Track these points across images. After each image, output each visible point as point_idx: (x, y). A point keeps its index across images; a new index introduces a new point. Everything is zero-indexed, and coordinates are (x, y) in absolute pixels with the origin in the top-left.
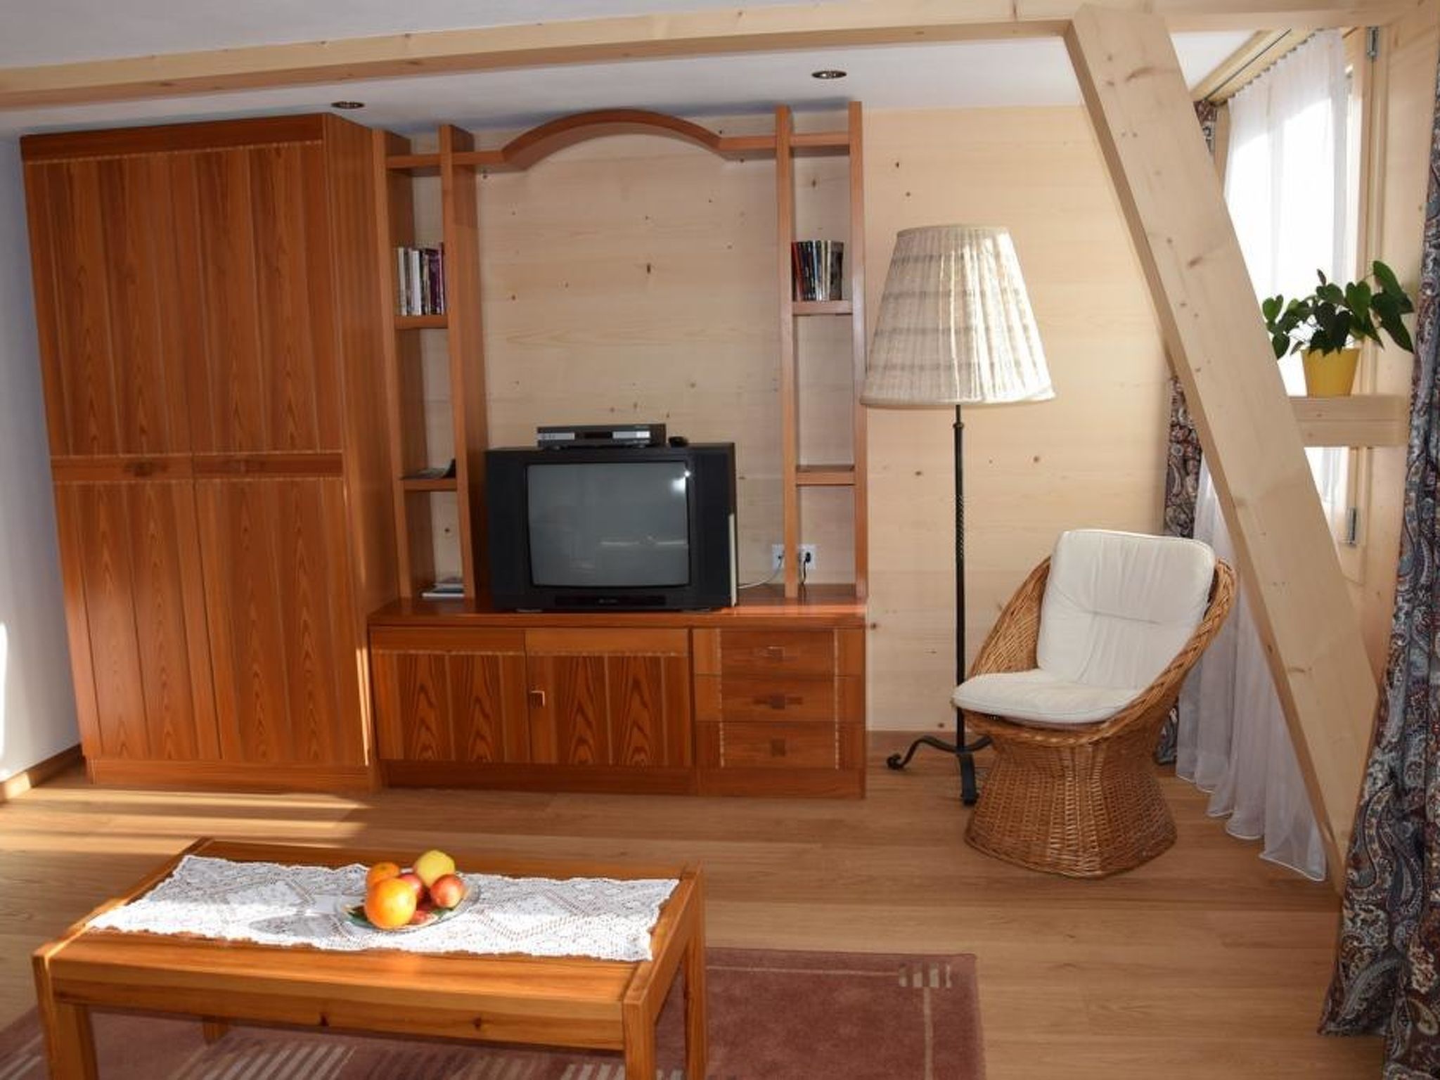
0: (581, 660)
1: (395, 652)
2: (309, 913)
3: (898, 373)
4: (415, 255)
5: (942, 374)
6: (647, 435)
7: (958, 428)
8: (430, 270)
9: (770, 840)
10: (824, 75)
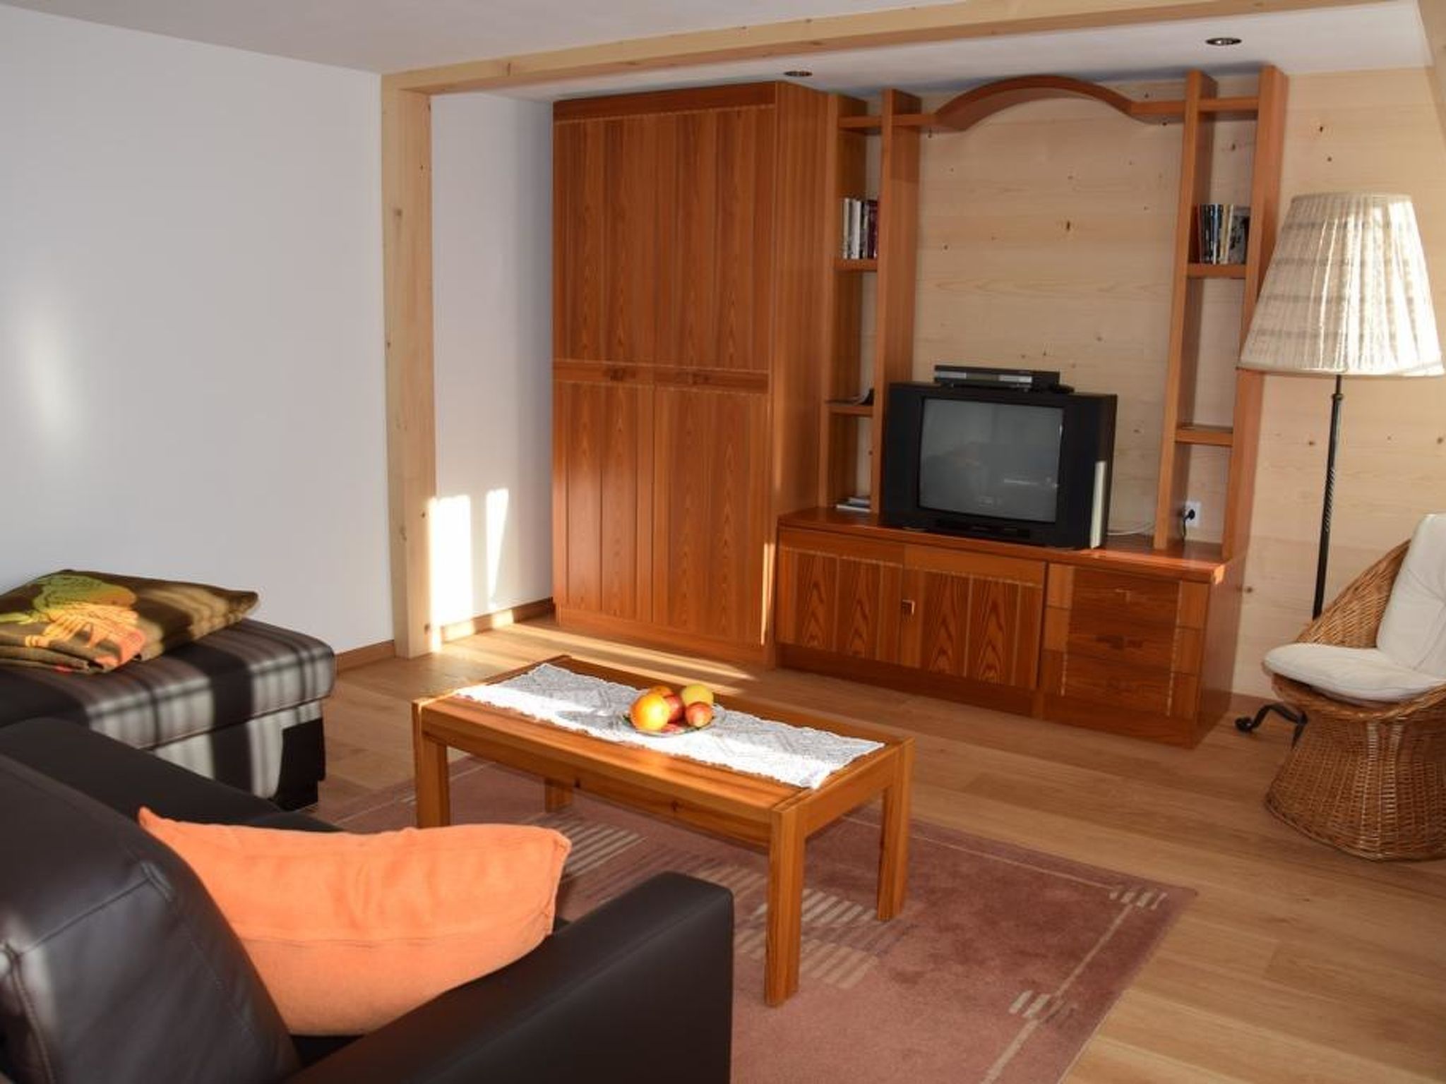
0: (949, 579)
1: (797, 551)
2: (601, 713)
3: (1267, 338)
4: (858, 205)
5: (1308, 341)
6: (1029, 380)
7: (1336, 399)
8: (869, 220)
9: (1078, 765)
10: (1219, 42)
